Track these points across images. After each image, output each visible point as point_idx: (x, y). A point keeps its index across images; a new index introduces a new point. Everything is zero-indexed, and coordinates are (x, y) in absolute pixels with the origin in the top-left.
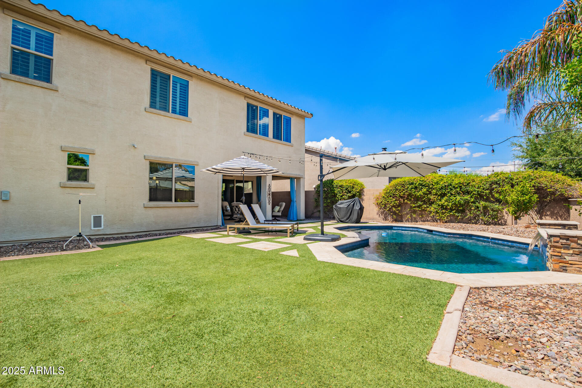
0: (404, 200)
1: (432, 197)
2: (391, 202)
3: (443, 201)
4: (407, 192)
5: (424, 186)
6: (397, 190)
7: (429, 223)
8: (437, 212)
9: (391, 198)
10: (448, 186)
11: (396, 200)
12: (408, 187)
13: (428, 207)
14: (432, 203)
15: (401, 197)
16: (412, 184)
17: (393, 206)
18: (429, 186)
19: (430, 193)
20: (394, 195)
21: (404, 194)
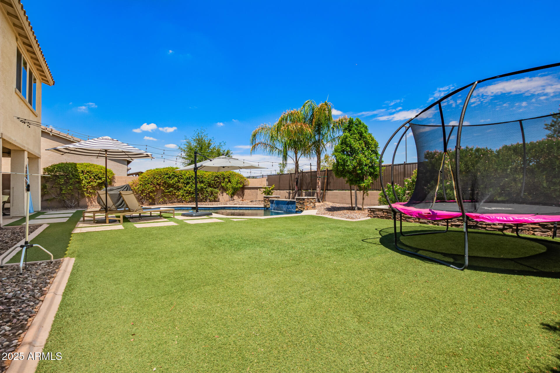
0: (160, 187)
1: (180, 185)
2: (149, 188)
3: (188, 187)
4: (162, 180)
5: (175, 176)
6: (155, 178)
7: (176, 203)
8: (183, 196)
9: (149, 185)
10: (191, 177)
11: (153, 187)
12: (164, 177)
13: (176, 192)
14: (180, 189)
15: (158, 184)
16: (167, 174)
17: (151, 192)
18: (178, 177)
19: (179, 182)
20: (151, 182)
21: (160, 182)
